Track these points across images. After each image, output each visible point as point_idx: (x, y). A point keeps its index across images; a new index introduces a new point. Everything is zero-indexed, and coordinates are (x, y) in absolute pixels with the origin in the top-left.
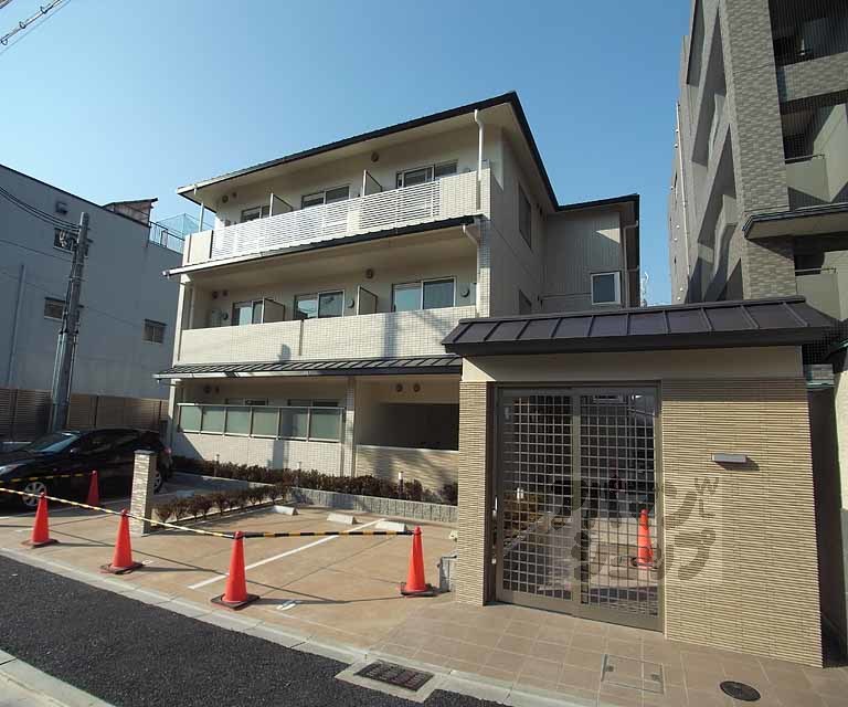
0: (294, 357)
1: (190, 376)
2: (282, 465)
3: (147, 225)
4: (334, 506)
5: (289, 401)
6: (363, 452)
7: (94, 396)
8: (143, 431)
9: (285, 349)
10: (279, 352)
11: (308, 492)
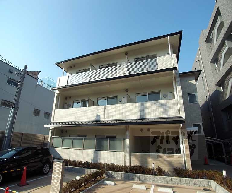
0: (102, 119)
1: (60, 126)
2: (98, 161)
3: (37, 79)
4: (125, 179)
5: (96, 135)
6: (134, 155)
7: (21, 133)
8: (40, 147)
9: (98, 116)
10: (96, 117)
11: (113, 173)
